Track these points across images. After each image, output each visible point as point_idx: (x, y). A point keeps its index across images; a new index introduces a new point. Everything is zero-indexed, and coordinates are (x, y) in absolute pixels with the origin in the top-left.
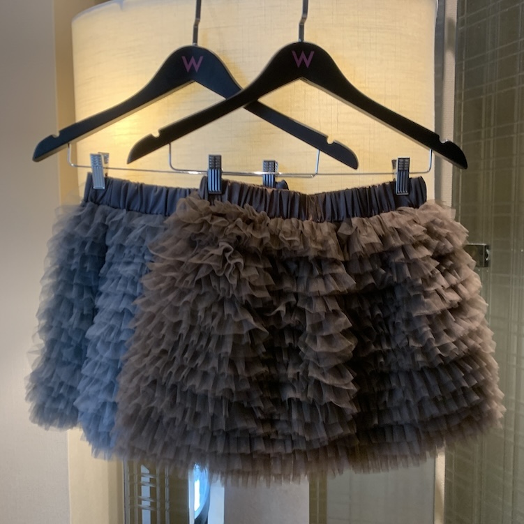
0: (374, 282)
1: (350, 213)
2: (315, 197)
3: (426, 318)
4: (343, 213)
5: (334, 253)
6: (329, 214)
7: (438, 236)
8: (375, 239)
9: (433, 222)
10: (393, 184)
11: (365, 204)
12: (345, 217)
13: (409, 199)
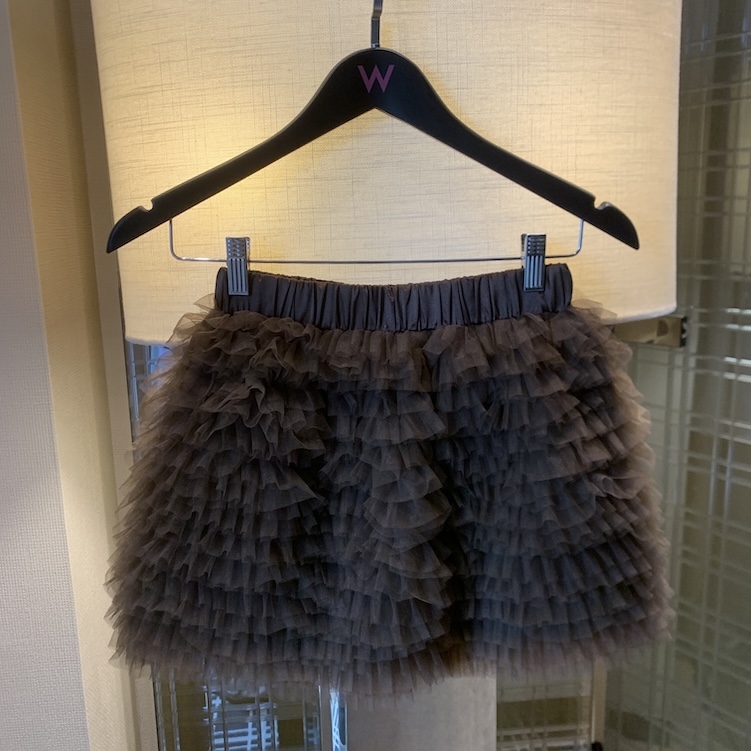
1: (447, 318)
6: (413, 319)
10: (519, 275)
11: (470, 306)
12: (439, 323)
13: (543, 298)
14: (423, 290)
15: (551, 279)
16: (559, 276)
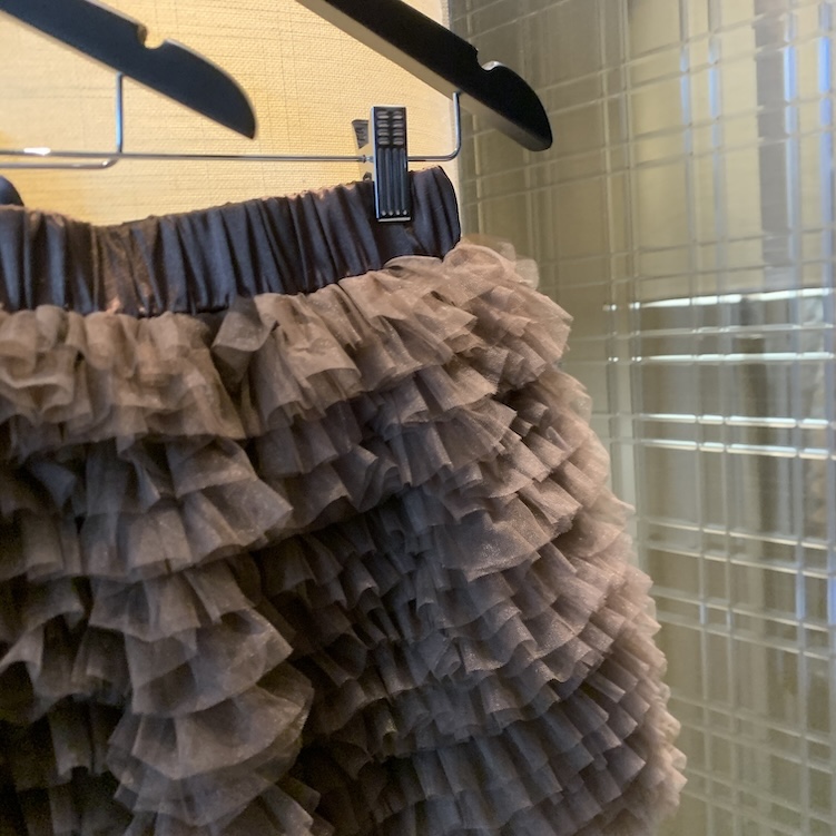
0: (345, 493)
1: (249, 282)
2: (125, 234)
3: (502, 579)
4: (224, 281)
5: (206, 415)
6: (177, 287)
7: (504, 338)
8: (337, 360)
9: (487, 297)
10: (364, 189)
11: (290, 252)
12: (233, 294)
13: (414, 234)
14: (186, 226)
15: (421, 195)
16: (434, 188)
